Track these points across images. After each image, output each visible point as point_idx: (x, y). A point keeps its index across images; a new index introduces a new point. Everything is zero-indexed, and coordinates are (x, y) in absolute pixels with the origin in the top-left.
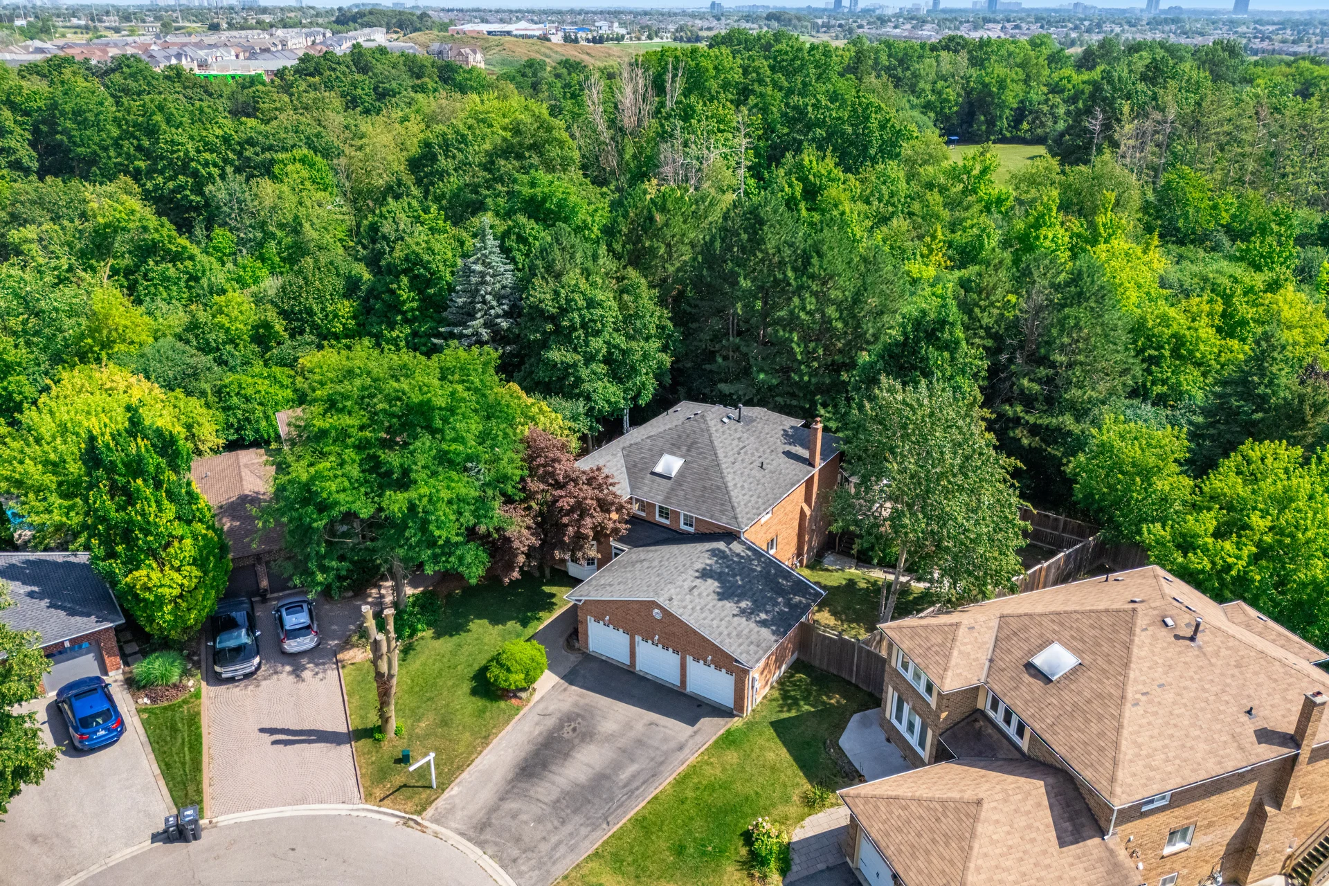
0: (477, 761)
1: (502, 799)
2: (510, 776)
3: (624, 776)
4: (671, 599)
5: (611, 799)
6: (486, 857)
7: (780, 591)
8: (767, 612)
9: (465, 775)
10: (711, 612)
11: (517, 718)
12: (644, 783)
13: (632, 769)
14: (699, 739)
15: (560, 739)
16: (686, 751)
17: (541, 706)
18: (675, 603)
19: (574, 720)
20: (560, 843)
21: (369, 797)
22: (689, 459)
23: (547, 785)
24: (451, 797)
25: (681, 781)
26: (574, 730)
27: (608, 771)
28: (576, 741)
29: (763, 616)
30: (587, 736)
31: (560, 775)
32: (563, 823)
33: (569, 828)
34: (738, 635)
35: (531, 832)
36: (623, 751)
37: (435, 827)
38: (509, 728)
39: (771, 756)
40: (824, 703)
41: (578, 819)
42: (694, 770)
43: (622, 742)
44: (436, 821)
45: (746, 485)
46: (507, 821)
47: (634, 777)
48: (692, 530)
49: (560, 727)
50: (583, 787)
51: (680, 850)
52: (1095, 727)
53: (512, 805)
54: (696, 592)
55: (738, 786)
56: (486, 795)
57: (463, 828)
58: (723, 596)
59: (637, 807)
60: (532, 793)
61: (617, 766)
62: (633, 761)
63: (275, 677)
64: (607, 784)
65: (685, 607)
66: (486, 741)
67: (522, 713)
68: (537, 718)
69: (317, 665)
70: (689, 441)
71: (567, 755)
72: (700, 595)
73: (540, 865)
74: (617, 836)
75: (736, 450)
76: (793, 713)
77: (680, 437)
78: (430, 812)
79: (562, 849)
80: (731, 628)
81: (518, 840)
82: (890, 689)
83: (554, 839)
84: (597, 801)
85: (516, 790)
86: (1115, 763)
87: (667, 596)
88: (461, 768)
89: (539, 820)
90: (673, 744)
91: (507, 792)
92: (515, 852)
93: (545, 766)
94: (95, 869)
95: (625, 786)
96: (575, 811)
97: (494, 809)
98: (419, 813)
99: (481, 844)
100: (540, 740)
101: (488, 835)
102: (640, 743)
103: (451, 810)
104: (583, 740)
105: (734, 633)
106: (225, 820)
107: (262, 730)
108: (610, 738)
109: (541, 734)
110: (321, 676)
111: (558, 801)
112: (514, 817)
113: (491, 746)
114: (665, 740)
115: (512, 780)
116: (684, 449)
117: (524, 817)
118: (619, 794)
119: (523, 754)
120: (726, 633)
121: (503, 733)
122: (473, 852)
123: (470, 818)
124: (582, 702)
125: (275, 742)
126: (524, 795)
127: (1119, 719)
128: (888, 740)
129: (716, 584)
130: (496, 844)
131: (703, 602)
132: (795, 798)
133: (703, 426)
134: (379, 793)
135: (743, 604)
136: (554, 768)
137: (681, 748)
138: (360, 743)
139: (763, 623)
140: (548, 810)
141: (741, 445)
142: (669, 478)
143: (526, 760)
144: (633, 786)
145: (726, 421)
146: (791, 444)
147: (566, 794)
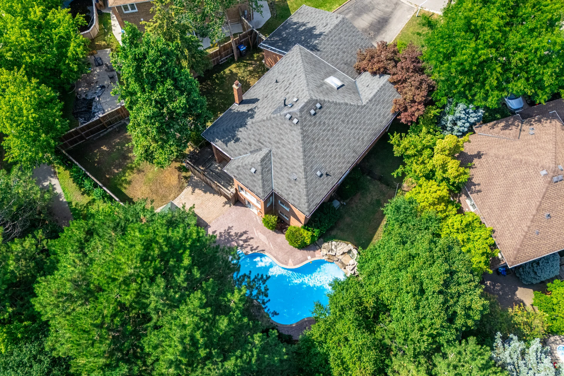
0: (404, 26)
1: (392, 12)
2: (391, 20)
3: (351, 15)
5: (355, 8)
7: (283, 40)
9: (407, 21)
10: (319, 19)
15: (375, 31)
18: (335, 17)
19: (370, 38)
22: (321, 81)
23: (377, 15)
24: (410, 14)
25: (331, 9)
26: (369, 34)
27: (356, 17)
28: (368, 29)
29: (294, 27)
34: (308, 14)
37: (413, 6)
41: (366, 3)
46: (389, 5)
50: (365, 13)
53: (389, 10)
54: (325, 25)
56: (398, 14)
57: (403, 4)
58: (312, 28)
60: (382, 13)
61: (353, 18)
64: (356, 13)
65: (331, 17)
66: (402, 32)
70: (321, 89)
71: (371, 25)
72: (323, 24)
75: (292, 84)
78: (415, 10)
80: (311, 16)
84: (360, 8)
85: (388, 14)
88: (409, 22)
89: (378, 4)
91: (391, 14)
93: (379, 22)
95: (350, 11)
96: (366, 5)
97: (394, 9)
98: (418, 10)
100: (382, 32)
103: (408, 11)
104: (366, 29)
109: (382, 34)
111: (373, 9)
112: (387, 6)
113: (400, 31)
115: (390, 18)
117: (383, 5)
118: (352, 9)
119: (388, 27)
120: (313, 13)
121: (396, 35)
123: (401, 7)
126: (385, 13)
131: (322, 22)
133: (311, 92)
136: (375, 21)
139: (295, 23)
140: (376, 7)
141: (287, 91)
143: (386, 25)
144: (347, 11)
145: (295, 99)
146: (251, 110)
147: (370, 11)
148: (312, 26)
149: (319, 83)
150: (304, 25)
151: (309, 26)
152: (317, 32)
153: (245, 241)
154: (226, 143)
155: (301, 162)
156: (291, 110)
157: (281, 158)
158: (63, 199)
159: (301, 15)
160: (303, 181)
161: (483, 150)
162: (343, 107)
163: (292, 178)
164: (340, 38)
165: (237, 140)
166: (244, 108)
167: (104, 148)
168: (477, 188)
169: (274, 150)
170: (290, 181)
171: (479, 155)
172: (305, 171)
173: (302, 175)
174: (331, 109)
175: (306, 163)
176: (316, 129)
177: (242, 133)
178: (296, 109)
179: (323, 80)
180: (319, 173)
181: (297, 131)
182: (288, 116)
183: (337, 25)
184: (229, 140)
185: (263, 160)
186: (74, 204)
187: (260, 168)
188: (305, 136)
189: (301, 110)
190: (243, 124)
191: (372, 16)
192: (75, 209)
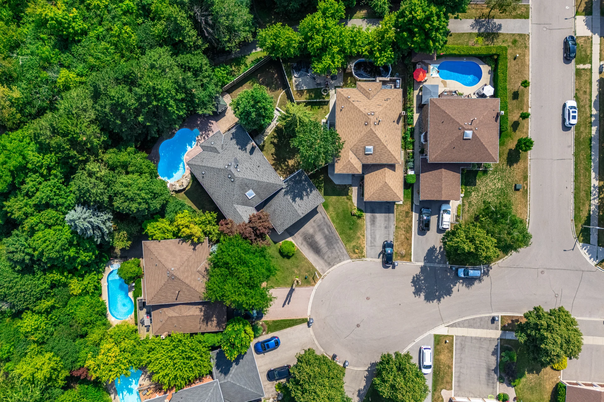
0: (311, 262)
1: (323, 259)
2: (317, 256)
3: (327, 232)
5: (332, 237)
7: (300, 181)
9: (314, 265)
10: (307, 204)
11: (301, 251)
12: (330, 229)
13: (326, 230)
14: (323, 213)
15: (311, 243)
17: (298, 244)
18: (304, 213)
19: (306, 238)
21: (313, 285)
23: (323, 249)
24: (319, 269)
25: (334, 222)
26: (309, 239)
27: (324, 235)
28: (313, 239)
29: (309, 190)
30: (312, 236)
31: (321, 245)
32: (334, 248)
33: (336, 248)
35: (334, 255)
36: (320, 230)
37: (326, 273)
39: (334, 200)
40: (322, 180)
41: (335, 245)
42: (332, 218)
43: (317, 229)
44: (324, 273)
45: (267, 176)
46: (330, 259)
47: (328, 231)
49: (307, 242)
50: (327, 242)
51: (350, 229)
52: (386, 155)
53: (326, 257)
54: (300, 205)
55: (339, 211)
56: (321, 262)
57: (328, 268)
58: (302, 198)
59: (337, 233)
61: (324, 233)
62: (323, 229)
64: (328, 237)
65: (305, 211)
66: (305, 259)
67: (299, 249)
68: (302, 246)
70: (244, 185)
71: (316, 242)
73: (343, 255)
74: (343, 239)
75: (252, 172)
76: (323, 189)
77: (240, 187)
78: (321, 274)
79: (341, 250)
80: (312, 201)
81: (335, 258)
83: (338, 251)
84: (331, 240)
86: (394, 157)
88: (312, 266)
89: (332, 253)
90: (322, 219)
91: (322, 257)
92: (338, 259)
93: (318, 248)
94: (314, 337)
96: (332, 245)
97: (326, 261)
98: (321, 276)
99: (334, 265)
100: (309, 247)
101: (332, 264)
102: (319, 226)
103: (322, 269)
105: (314, 200)
106: (309, 313)
107: (283, 306)
108: (315, 232)
111: (328, 248)
112: (329, 257)
113: (307, 258)
114: (320, 220)
115: (319, 256)
116: (246, 188)
117: (330, 255)
118: (331, 235)
119: (312, 252)
121: (304, 254)
122: (335, 267)
123: (326, 266)
124: (301, 234)
125: (288, 304)
126: (324, 254)
127: (388, 150)
130: (334, 262)
131: (303, 204)
132: (347, 201)
133: (240, 179)
134: (313, 283)
135: (305, 194)
136: (319, 246)
137: (324, 218)
139: (311, 191)
140: (330, 250)
141: (250, 169)
142: (255, 196)
143: (314, 252)
144: (331, 232)
145: (238, 170)
146: (246, 149)
147: (327, 246)
149: (250, 186)
150: (307, 195)
151: (305, 198)
152: (297, 199)
153: (204, 138)
154: (233, 134)
155: (209, 165)
156: (232, 166)
157: (214, 157)
158: (254, 51)
159: (316, 196)
160: (201, 164)
161: (196, 252)
162: (232, 193)
163: (204, 160)
164: (289, 211)
165: (231, 139)
166: (249, 147)
167: (276, 75)
168: (180, 243)
169: (219, 155)
170: (204, 159)
171: (194, 249)
172: (205, 166)
173: (203, 165)
174: (231, 187)
175: (208, 167)
176: (222, 176)
177: (234, 141)
178: (232, 168)
179: (252, 189)
180: (203, 173)
181: (222, 167)
182: (230, 164)
183: (297, 211)
184: (233, 135)
185: (215, 148)
186: (247, 57)
187: (212, 146)
188: (220, 170)
189: (230, 171)
190: (237, 144)
191: (323, 246)
192: (245, 57)
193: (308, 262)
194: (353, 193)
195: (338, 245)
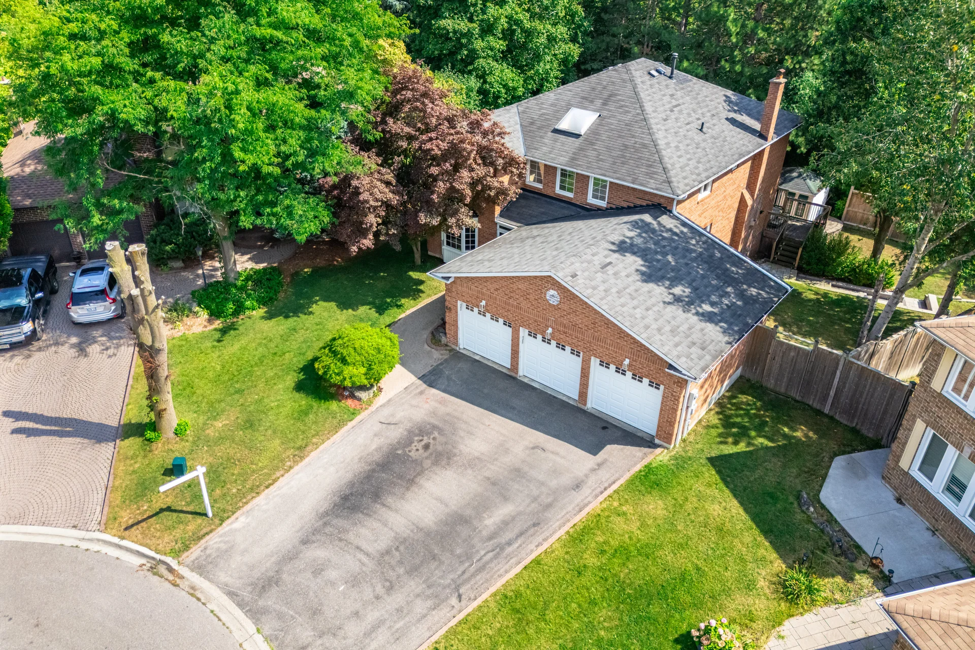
0: (283, 481)
1: (305, 542)
2: (325, 506)
3: (491, 521)
4: (574, 276)
5: (468, 557)
6: (259, 638)
8: (713, 304)
9: (260, 500)
10: (633, 297)
11: (350, 424)
12: (521, 534)
13: (504, 511)
14: (604, 475)
15: (404, 459)
16: (586, 491)
17: (386, 412)
18: (580, 280)
19: (428, 434)
20: (379, 624)
21: (112, 521)
22: (605, 113)
23: (376, 525)
24: (233, 531)
25: (578, 537)
26: (426, 447)
27: (468, 512)
28: (426, 464)
29: (707, 308)
30: (444, 457)
31: (396, 511)
32: (390, 589)
33: (398, 599)
34: (674, 331)
35: (338, 599)
36: (493, 483)
37: (193, 578)
38: (337, 437)
39: (715, 509)
40: (785, 436)
41: (414, 585)
42: (596, 523)
43: (493, 470)
44: (199, 568)
45: (682, 146)
46: (305, 579)
47: (505, 524)
48: (603, 204)
49: (408, 442)
50: (428, 534)
53: (317, 553)
54: (611, 269)
55: (667, 555)
57: (235, 583)
58: (649, 277)
59: (508, 574)
60: (351, 536)
61: (482, 506)
62: (506, 499)
63: (53, 348)
64: (464, 531)
65: (594, 288)
66: (301, 452)
67: (359, 418)
68: (377, 427)
69: (111, 338)
70: (606, 94)
71: (412, 482)
72: (615, 274)
74: (473, 623)
75: (668, 106)
76: (742, 447)
77: (594, 89)
78: (195, 552)
80: (661, 322)
81: (315, 612)
82: (920, 425)
83: (372, 616)
84: (446, 557)
85: (328, 530)
87: (568, 271)
88: (256, 490)
89: (354, 581)
90: (566, 480)
91: (315, 531)
92: (307, 634)
93: (376, 496)
95: (490, 538)
96: (413, 571)
97: (290, 557)
98: (176, 554)
99: (255, 614)
100: (377, 457)
102: (518, 473)
104: (436, 463)
105: (668, 328)
107: (7, 414)
108: (474, 463)
109: (379, 449)
110: (110, 352)
111: (388, 552)
112: (318, 571)
113: (307, 460)
114: (555, 472)
115: (326, 514)
116: (598, 103)
118: (482, 550)
119: (349, 476)
120: (654, 326)
121: (328, 443)
122: (242, 625)
123: (252, 567)
124: (442, 410)
125: (16, 431)
126: (340, 539)
128: (899, 501)
129: (640, 261)
130: (280, 616)
131: (621, 283)
132: (762, 583)
133: (625, 76)
134: (126, 517)
135: (678, 290)
136: (390, 500)
137: (577, 486)
138: (127, 442)
139: (709, 318)
140: (370, 564)
141: (674, 103)
142: (578, 136)
143: (352, 484)
144: (503, 539)
147: (401, 542)
148: (651, 286)
150: (677, 299)
151: (658, 291)
179: (602, 118)
191: (398, 522)
193: (280, 466)
194: (846, 613)
195: (420, 607)
